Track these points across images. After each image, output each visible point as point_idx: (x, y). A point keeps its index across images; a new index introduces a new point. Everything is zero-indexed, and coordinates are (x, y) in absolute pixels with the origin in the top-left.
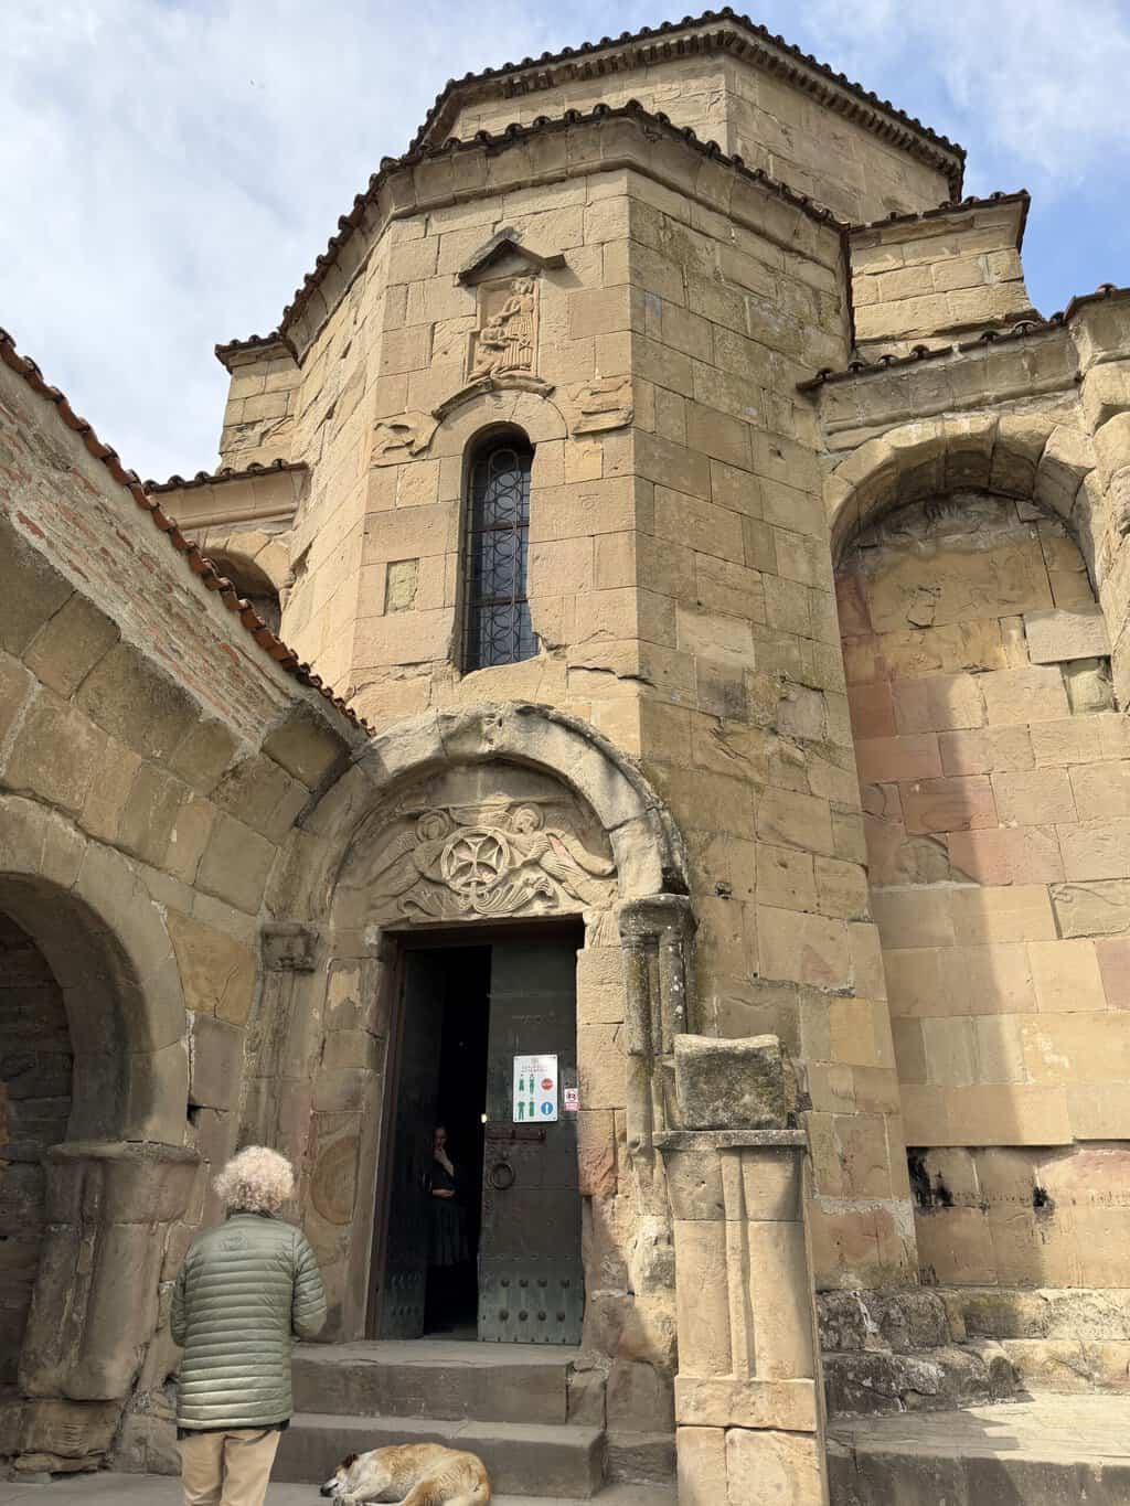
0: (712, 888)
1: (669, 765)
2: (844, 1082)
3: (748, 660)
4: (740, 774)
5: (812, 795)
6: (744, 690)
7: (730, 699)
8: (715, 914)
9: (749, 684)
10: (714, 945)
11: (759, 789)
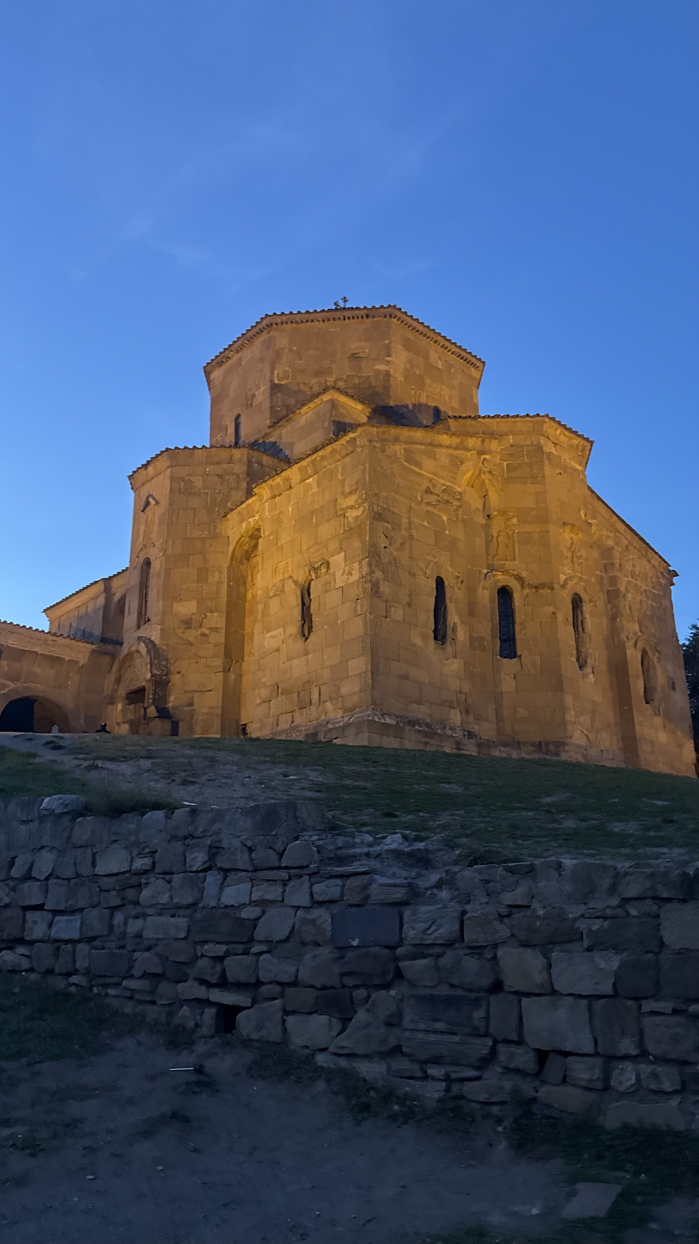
0: (175, 672)
1: (167, 645)
2: (205, 710)
3: (195, 611)
4: (187, 642)
5: (209, 643)
6: (191, 619)
7: (188, 624)
8: (175, 679)
9: (194, 617)
10: (173, 685)
11: (192, 645)
